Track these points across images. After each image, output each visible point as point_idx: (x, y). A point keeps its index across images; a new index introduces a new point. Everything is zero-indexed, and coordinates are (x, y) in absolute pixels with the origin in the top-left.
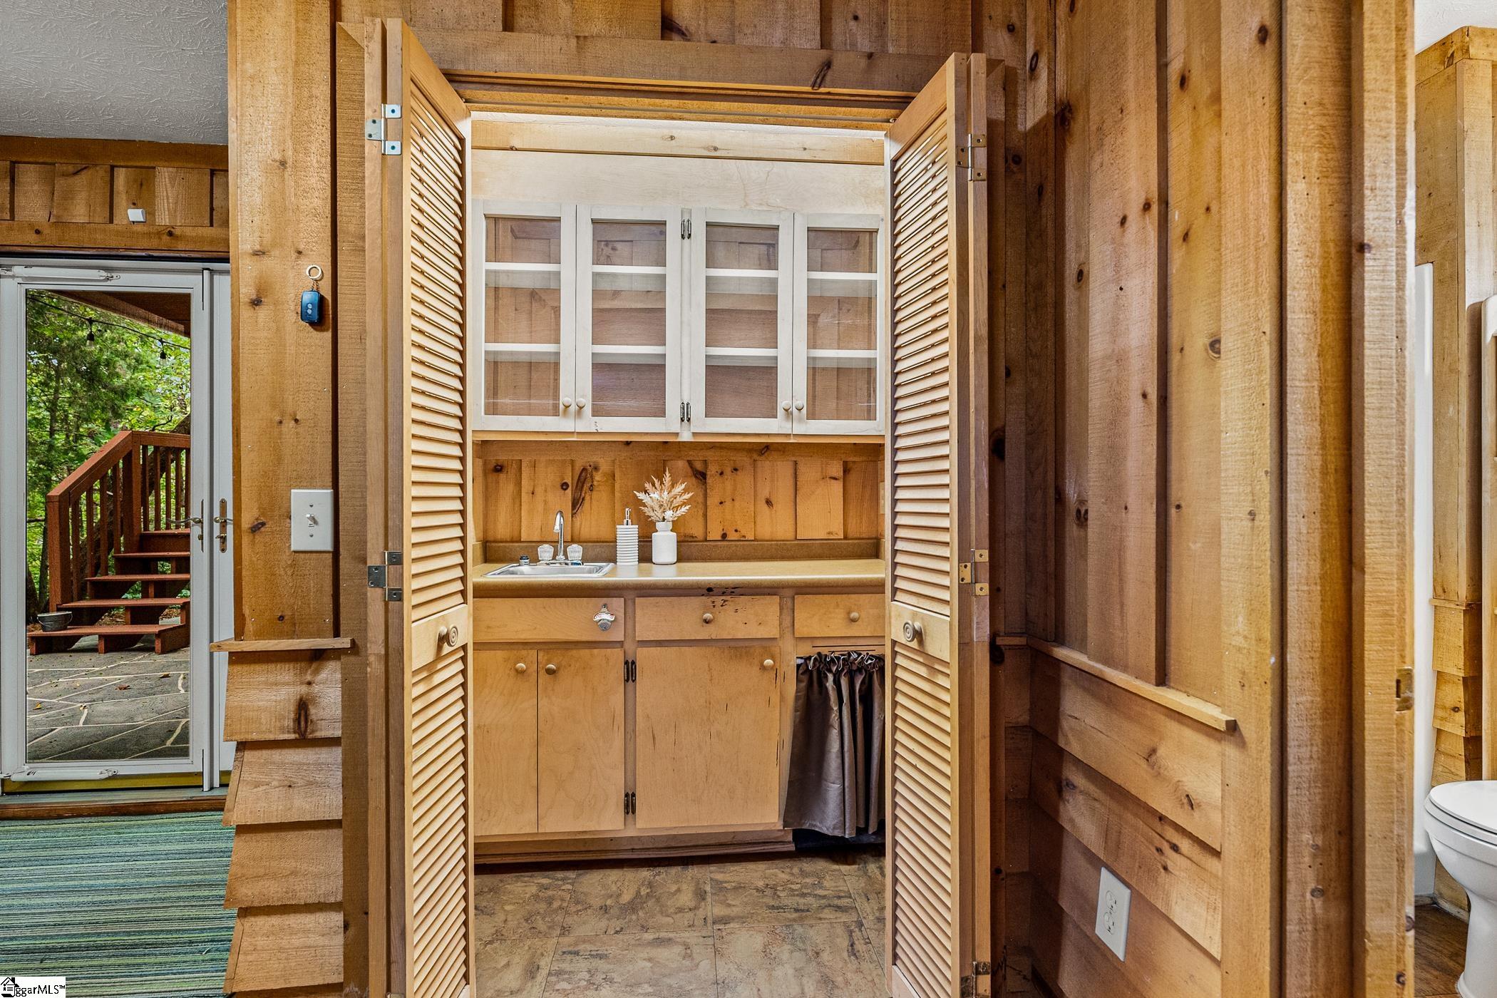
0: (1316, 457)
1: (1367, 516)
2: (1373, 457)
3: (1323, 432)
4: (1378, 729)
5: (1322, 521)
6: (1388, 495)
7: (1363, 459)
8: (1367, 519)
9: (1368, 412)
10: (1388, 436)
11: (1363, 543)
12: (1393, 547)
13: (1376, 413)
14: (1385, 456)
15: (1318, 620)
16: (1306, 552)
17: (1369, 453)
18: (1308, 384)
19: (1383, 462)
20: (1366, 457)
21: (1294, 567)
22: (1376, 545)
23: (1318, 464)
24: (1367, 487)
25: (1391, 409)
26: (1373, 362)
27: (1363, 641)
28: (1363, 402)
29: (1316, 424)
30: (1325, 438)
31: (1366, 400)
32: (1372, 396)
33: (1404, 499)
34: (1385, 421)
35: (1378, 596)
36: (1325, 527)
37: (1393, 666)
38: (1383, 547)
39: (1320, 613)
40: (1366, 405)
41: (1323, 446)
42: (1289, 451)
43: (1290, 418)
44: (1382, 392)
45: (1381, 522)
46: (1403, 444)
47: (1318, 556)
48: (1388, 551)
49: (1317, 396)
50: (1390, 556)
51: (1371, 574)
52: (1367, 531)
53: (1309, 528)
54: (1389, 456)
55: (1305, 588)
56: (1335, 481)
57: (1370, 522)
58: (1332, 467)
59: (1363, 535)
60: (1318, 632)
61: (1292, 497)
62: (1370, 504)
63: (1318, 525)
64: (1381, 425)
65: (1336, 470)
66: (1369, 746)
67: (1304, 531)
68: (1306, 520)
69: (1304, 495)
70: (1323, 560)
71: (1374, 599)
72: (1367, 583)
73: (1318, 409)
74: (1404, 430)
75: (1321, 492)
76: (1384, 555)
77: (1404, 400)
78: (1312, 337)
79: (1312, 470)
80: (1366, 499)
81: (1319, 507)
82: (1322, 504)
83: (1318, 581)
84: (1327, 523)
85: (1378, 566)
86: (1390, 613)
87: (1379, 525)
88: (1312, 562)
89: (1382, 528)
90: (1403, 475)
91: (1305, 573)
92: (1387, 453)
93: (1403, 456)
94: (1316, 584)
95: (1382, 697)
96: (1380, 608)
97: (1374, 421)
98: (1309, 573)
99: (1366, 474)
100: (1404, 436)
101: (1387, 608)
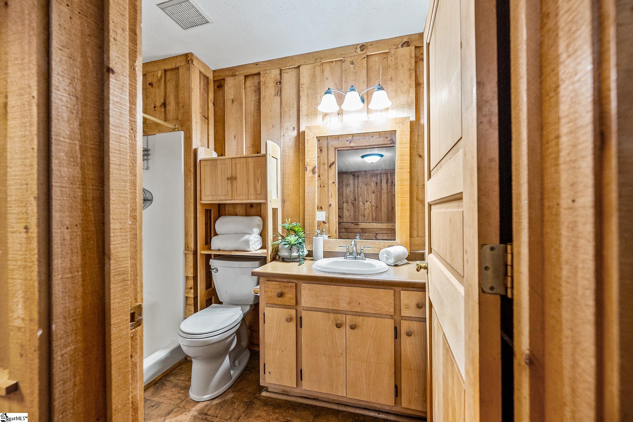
0: (77, 190)
1: (112, 226)
2: (116, 192)
3: (83, 174)
4: (120, 347)
5: (82, 230)
6: (125, 214)
7: (109, 193)
8: (111, 228)
9: (112, 166)
10: (125, 181)
11: (110, 242)
12: (128, 242)
13: (117, 167)
14: (123, 192)
15: (79, 295)
16: (70, 251)
17: (113, 190)
18: (70, 141)
19: (122, 195)
20: (111, 192)
21: (57, 263)
22: (118, 242)
23: (80, 194)
24: (111, 209)
25: (127, 166)
26: (115, 138)
27: (110, 299)
28: (109, 159)
29: (78, 169)
30: (85, 178)
31: (111, 158)
32: (115, 157)
33: (136, 216)
34: (122, 173)
35: (119, 271)
36: (85, 234)
37: (128, 308)
38: (122, 243)
39: (81, 289)
40: (111, 162)
41: (84, 183)
42: (54, 184)
43: (55, 162)
44: (122, 156)
45: (121, 229)
46: (136, 187)
47: (80, 253)
48: (125, 245)
49: (78, 151)
50: (126, 247)
51: (115, 259)
52: (112, 235)
53: (72, 235)
54: (125, 192)
55: (69, 275)
56: (93, 205)
57: (114, 229)
58: (90, 196)
59: (109, 237)
60: (79, 302)
61: (56, 215)
62: (113, 219)
63: (79, 233)
64: (120, 174)
65: (93, 198)
66: (114, 360)
67: (67, 237)
68: (69, 230)
69: (67, 214)
70: (84, 255)
71: (117, 273)
72: (112, 265)
73: (79, 159)
74: (136, 179)
75: (82, 212)
76: (123, 247)
77: (136, 163)
78: (74, 112)
79: (75, 198)
80: (111, 216)
81: (80, 221)
82: (82, 220)
83: (80, 269)
84: (86, 231)
85: (119, 254)
86: (127, 279)
87: (120, 231)
88: (75, 257)
89: (121, 232)
90: (136, 203)
91: (69, 265)
92: (124, 190)
93: (136, 193)
94: (78, 271)
95: (122, 327)
96: (121, 277)
97: (116, 172)
98: (72, 265)
99: (111, 202)
100: (136, 182)
101: (124, 276)
